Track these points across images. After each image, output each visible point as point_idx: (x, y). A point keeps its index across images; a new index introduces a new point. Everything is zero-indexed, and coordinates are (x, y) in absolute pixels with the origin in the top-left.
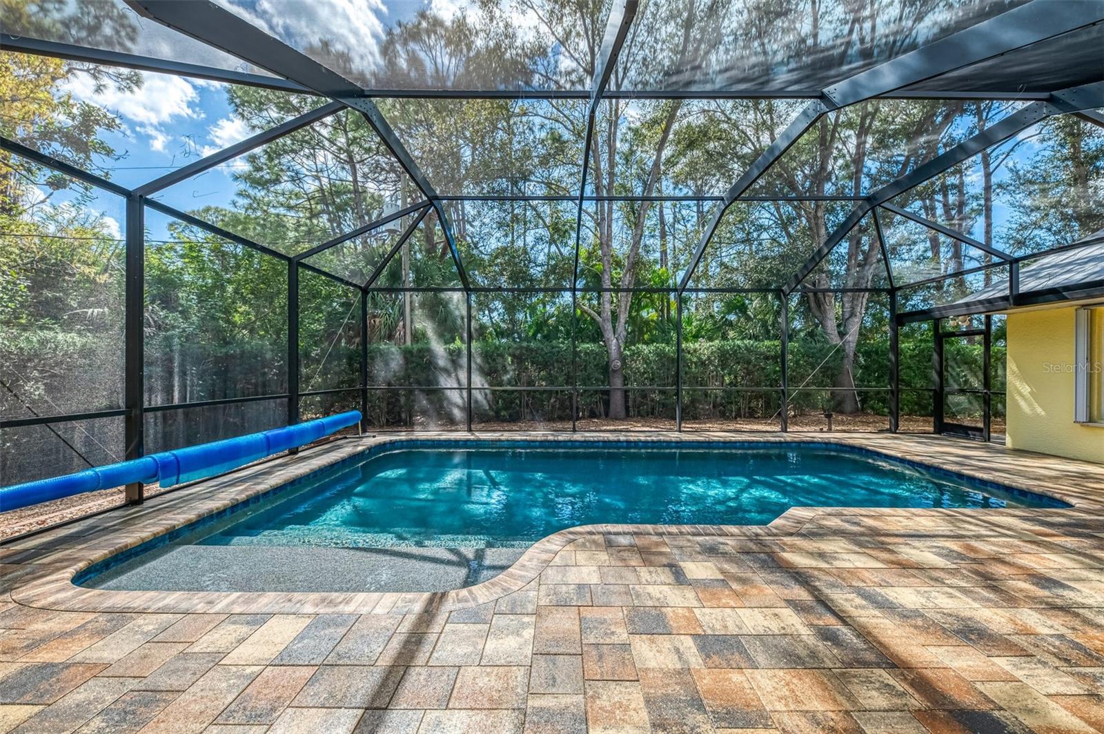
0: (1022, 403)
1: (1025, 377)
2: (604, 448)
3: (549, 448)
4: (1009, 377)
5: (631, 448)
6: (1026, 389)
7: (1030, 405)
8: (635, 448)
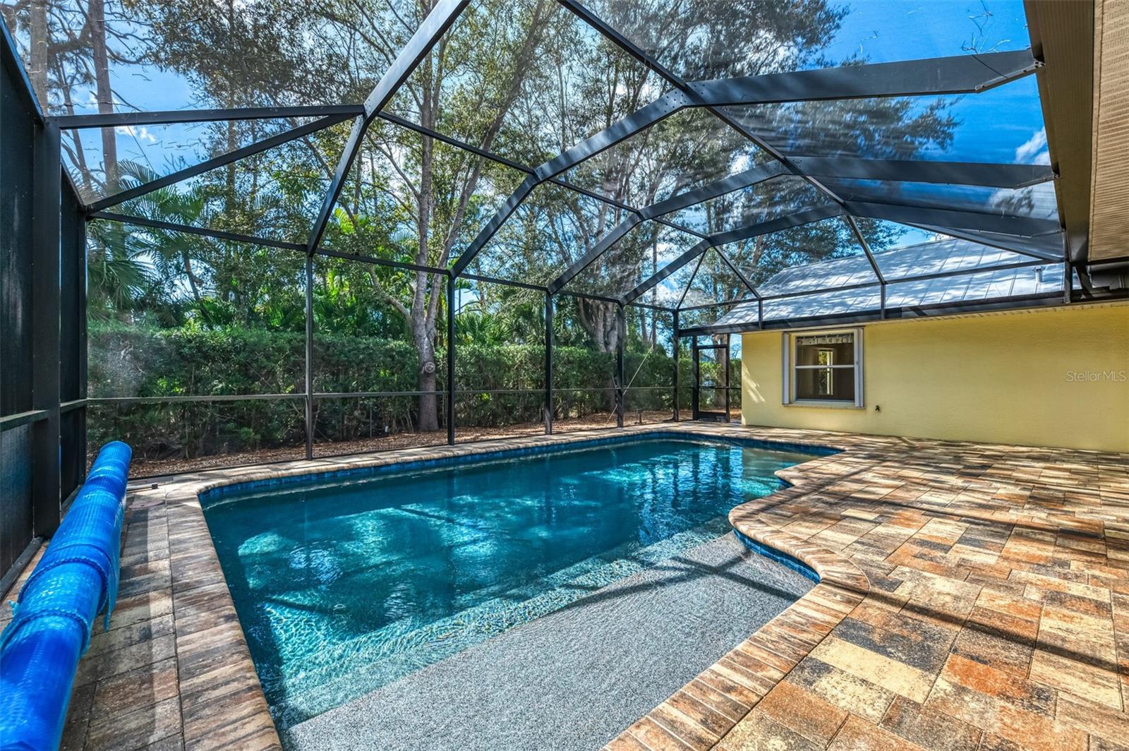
0: (752, 394)
1: (753, 377)
2: (504, 458)
3: (449, 465)
4: (744, 377)
5: (529, 455)
6: (753, 385)
7: (756, 395)
8: (533, 454)
